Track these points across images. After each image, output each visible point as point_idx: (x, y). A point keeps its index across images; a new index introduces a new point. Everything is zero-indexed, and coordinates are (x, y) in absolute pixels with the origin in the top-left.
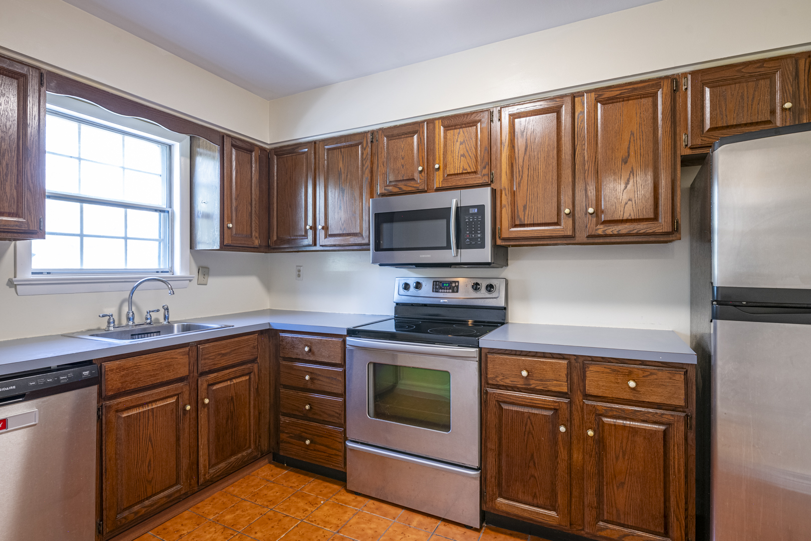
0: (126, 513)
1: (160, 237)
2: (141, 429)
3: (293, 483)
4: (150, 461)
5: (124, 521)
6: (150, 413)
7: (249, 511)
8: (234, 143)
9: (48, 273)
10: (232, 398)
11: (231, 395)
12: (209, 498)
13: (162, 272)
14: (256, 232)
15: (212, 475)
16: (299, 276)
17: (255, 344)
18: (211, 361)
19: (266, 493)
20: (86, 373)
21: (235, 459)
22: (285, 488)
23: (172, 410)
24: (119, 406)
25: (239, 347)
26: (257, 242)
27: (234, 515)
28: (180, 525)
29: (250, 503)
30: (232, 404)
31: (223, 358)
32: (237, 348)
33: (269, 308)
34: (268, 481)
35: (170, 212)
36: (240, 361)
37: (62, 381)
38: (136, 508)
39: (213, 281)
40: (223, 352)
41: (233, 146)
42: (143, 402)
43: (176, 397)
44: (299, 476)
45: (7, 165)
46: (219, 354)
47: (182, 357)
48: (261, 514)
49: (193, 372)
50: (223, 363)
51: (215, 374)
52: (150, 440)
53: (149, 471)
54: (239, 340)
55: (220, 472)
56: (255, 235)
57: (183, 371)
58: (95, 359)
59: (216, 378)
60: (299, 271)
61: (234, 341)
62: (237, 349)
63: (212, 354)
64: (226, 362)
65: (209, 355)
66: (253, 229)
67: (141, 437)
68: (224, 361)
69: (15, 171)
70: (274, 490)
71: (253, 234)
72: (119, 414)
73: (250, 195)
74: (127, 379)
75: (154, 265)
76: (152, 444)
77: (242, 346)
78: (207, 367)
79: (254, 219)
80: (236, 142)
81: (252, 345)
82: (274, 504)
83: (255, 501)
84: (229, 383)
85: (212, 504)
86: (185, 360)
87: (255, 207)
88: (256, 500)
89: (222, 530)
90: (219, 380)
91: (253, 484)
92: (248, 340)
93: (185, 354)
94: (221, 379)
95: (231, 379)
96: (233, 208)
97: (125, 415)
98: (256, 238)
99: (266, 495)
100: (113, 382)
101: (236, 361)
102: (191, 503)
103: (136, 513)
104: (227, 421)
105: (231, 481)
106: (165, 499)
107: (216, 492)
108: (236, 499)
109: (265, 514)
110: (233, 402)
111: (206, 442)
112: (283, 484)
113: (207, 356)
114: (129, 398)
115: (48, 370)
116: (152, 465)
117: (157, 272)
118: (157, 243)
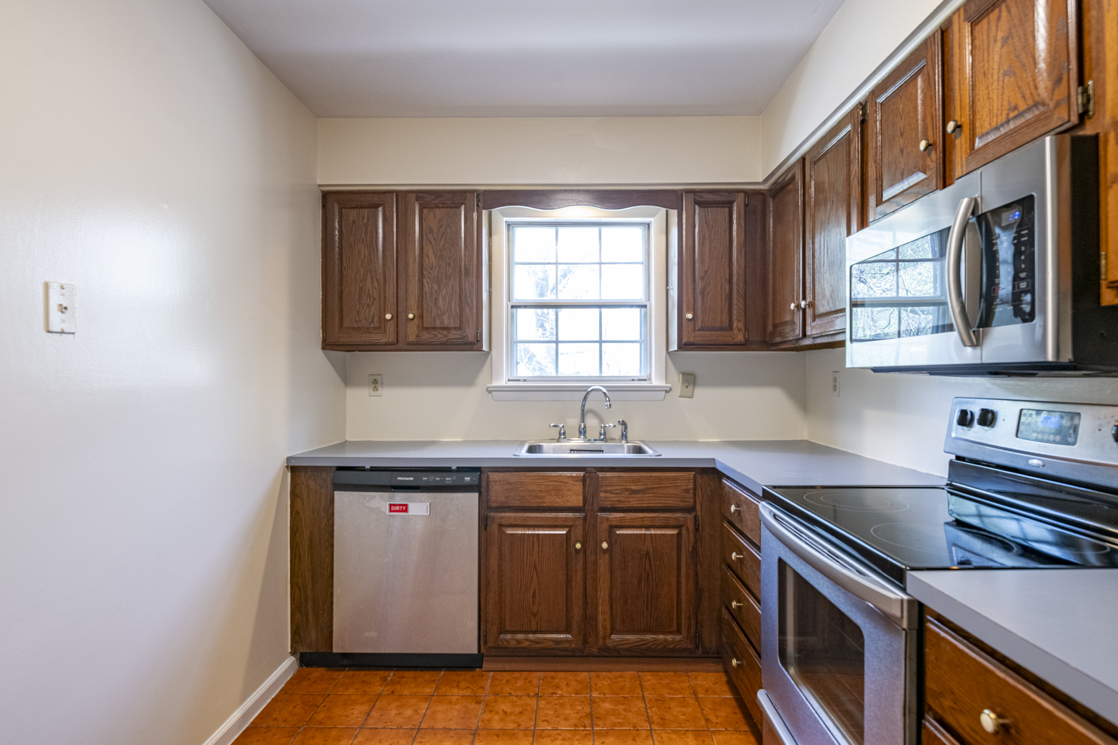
0: (509, 636)
1: (641, 338)
2: (525, 554)
3: (717, 717)
4: (534, 592)
5: (506, 644)
6: (535, 539)
7: (630, 714)
8: (698, 199)
9: (525, 380)
10: (648, 554)
11: (645, 549)
12: (618, 674)
13: (639, 380)
14: (739, 321)
15: (615, 644)
16: (835, 388)
17: (688, 487)
18: (613, 496)
19: (672, 706)
20: (467, 479)
21: (652, 638)
22: (699, 715)
23: (562, 543)
24: (502, 520)
25: (660, 485)
26: (740, 338)
27: (613, 707)
28: (565, 683)
29: (643, 705)
30: (647, 562)
31: (632, 496)
32: (656, 486)
33: (806, 438)
34: (695, 693)
35: (648, 307)
36: (661, 505)
37: (447, 482)
38: (520, 636)
39: (699, 392)
40: (633, 488)
41: (696, 203)
42: (527, 523)
43: (567, 529)
44: (736, 713)
45: (452, 286)
46: (627, 490)
47: (574, 483)
48: (635, 727)
49: (592, 504)
50: (634, 502)
51: (621, 515)
52: (535, 568)
53: (534, 603)
54: (660, 477)
55: (628, 646)
56: (737, 327)
57: (577, 500)
58: (485, 467)
59: (622, 519)
60: (835, 380)
61: (651, 476)
62: (657, 488)
63: (615, 488)
64: (638, 502)
65: (611, 488)
66: (735, 317)
67: (525, 561)
68: (634, 499)
69: (458, 290)
70: (684, 709)
71: (735, 325)
72: (504, 529)
73: (727, 269)
74: (512, 494)
75: (635, 372)
76: (537, 574)
77: (664, 485)
78: (610, 503)
79: (735, 302)
80: (702, 197)
81: (684, 487)
82: (662, 725)
83: (650, 708)
84: (643, 532)
85: (613, 680)
86: (579, 487)
87: (738, 284)
88: (652, 707)
89: (585, 715)
90: (627, 524)
91: (676, 686)
92: (674, 479)
93: (577, 481)
94: (630, 524)
95: (647, 528)
96: (698, 291)
97: (509, 531)
98: (739, 330)
99: (670, 708)
100: (498, 494)
101: (653, 504)
102: (594, 667)
103: (519, 642)
104: (640, 582)
105: (655, 667)
106: (551, 643)
107: (628, 670)
108: (639, 690)
109: (638, 730)
110: (650, 560)
111: (607, 598)
112: (703, 710)
113: (609, 488)
114: (513, 515)
115: (447, 470)
116: (537, 596)
117: (633, 380)
118: (638, 345)
